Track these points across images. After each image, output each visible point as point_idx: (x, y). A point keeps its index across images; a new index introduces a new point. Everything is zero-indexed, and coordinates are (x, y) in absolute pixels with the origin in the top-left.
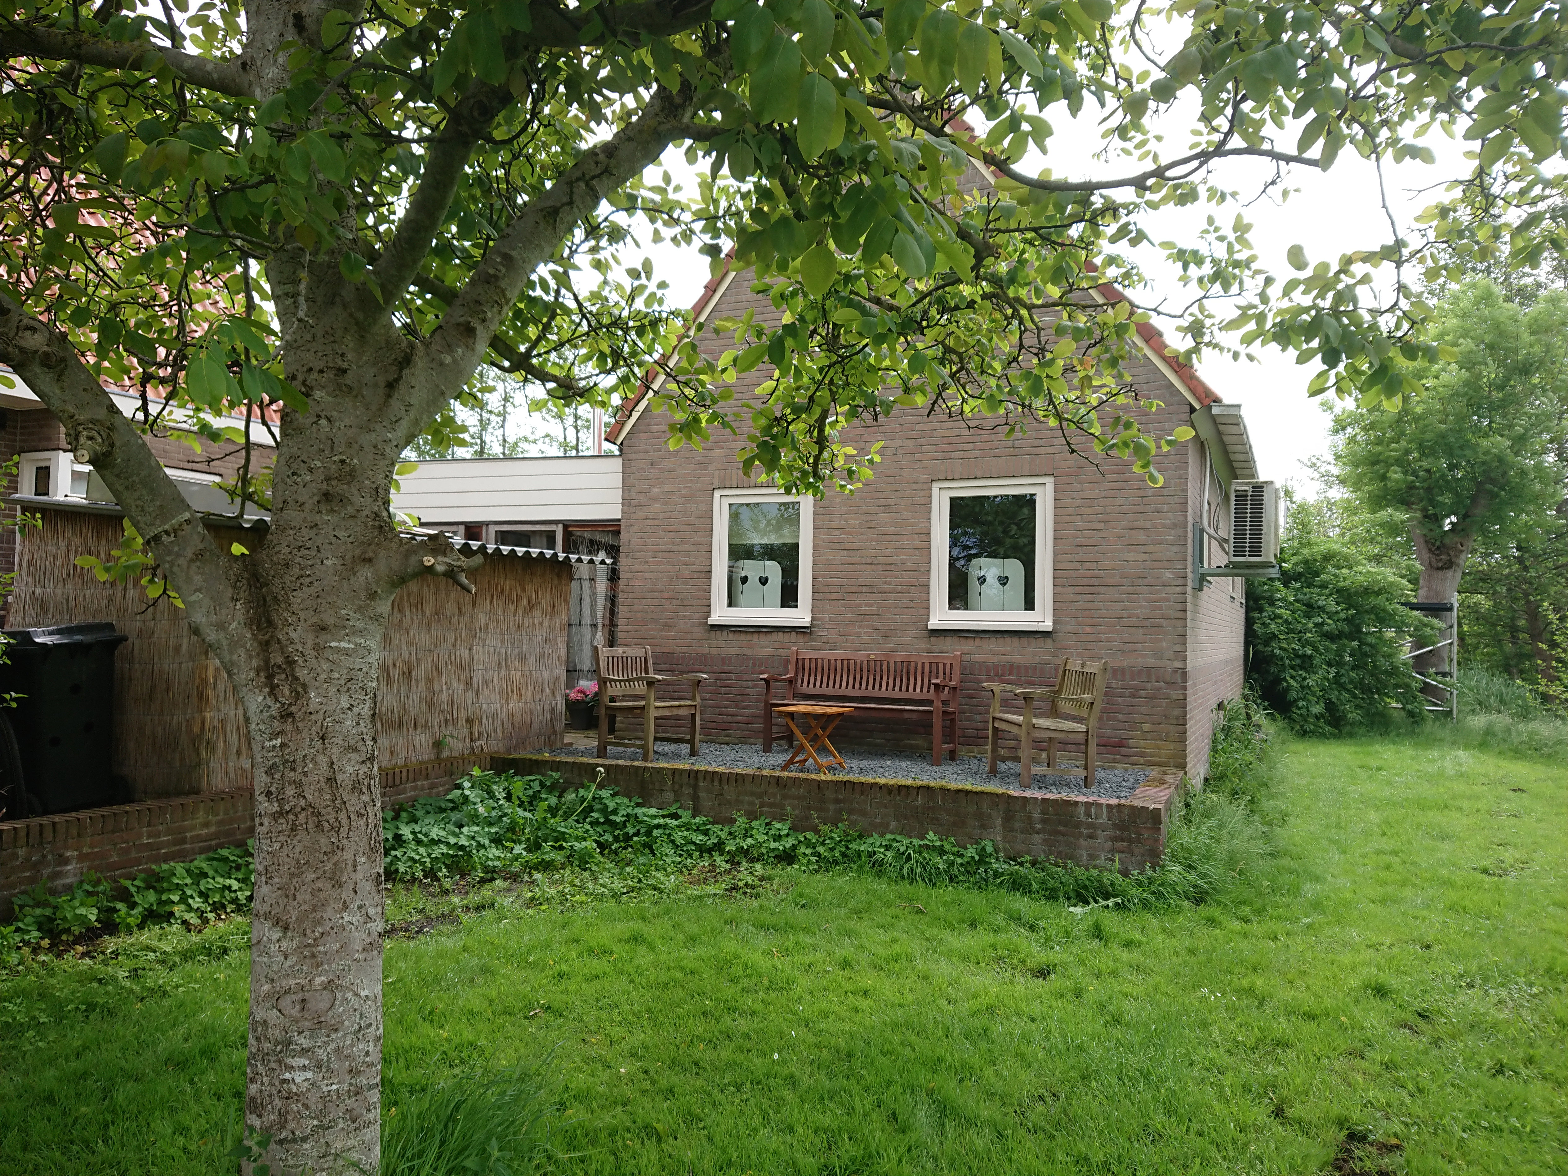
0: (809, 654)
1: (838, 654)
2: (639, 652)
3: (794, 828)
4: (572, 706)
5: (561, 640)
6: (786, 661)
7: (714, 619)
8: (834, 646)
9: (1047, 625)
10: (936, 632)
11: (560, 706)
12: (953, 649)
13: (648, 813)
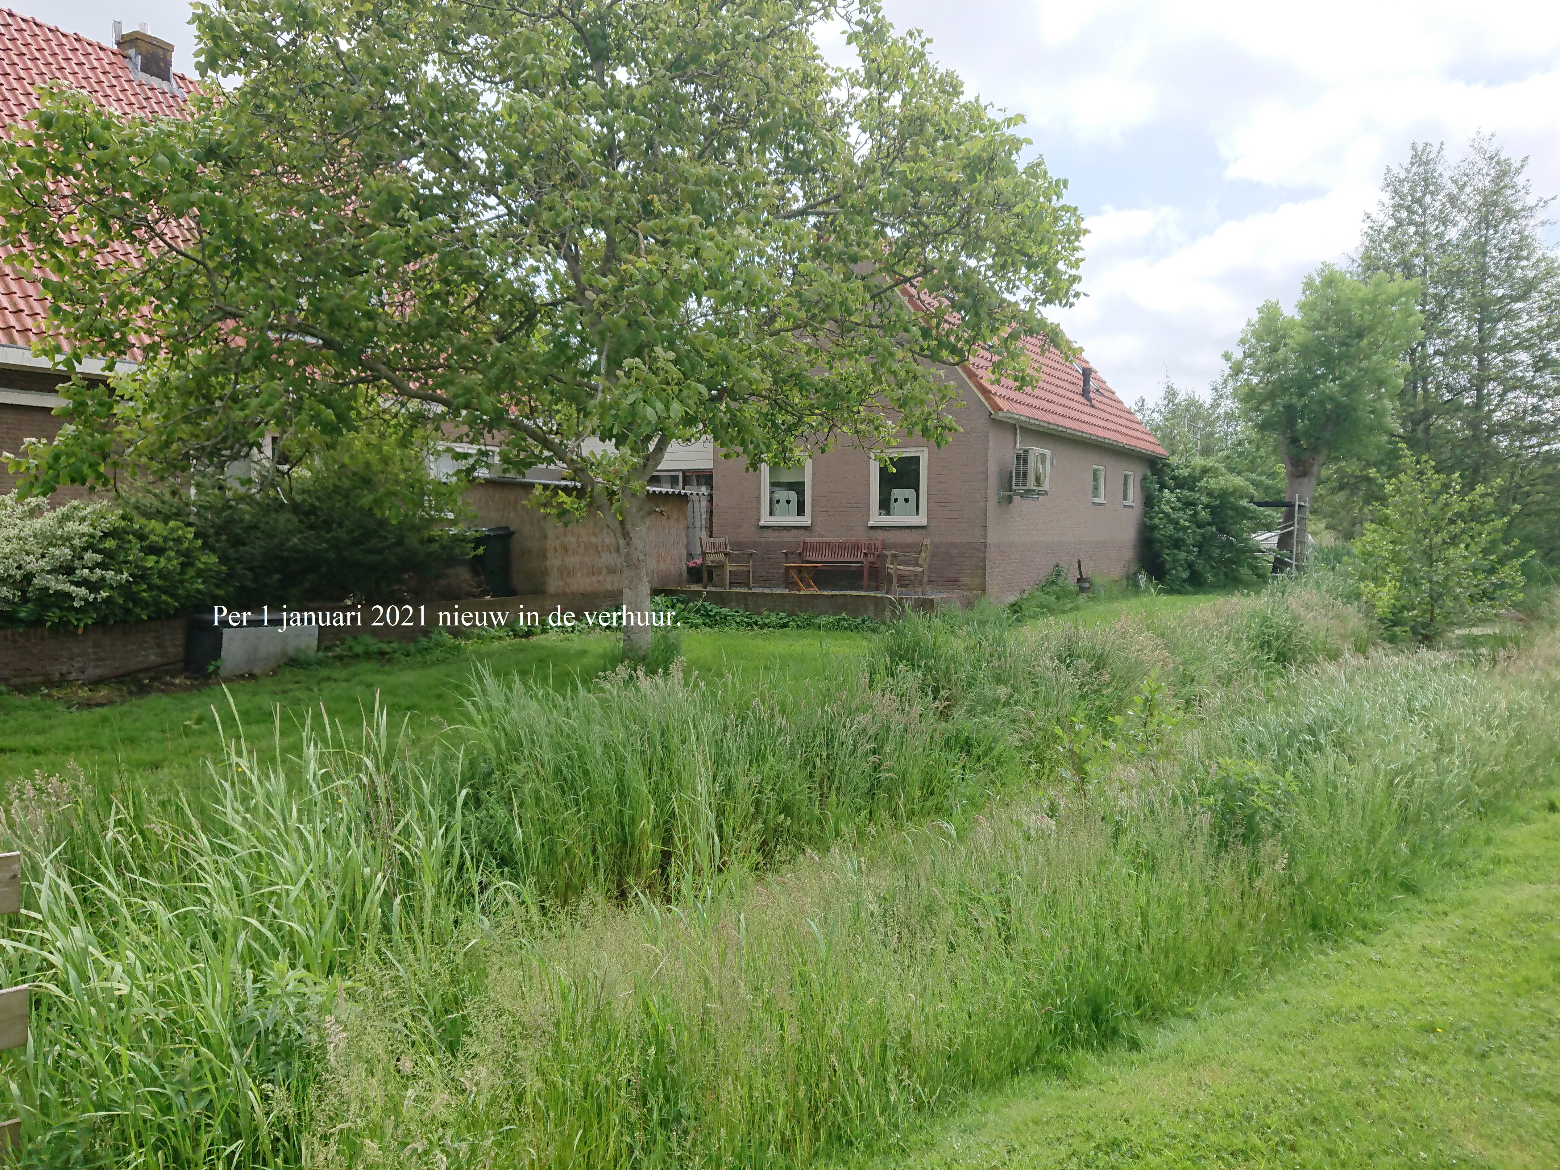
0: (809, 540)
1: (824, 540)
2: (722, 540)
3: (789, 616)
4: (690, 570)
5: (683, 535)
6: (798, 544)
7: (762, 523)
8: (822, 536)
9: (924, 523)
10: (872, 528)
11: (685, 568)
12: (880, 536)
13: (726, 610)
